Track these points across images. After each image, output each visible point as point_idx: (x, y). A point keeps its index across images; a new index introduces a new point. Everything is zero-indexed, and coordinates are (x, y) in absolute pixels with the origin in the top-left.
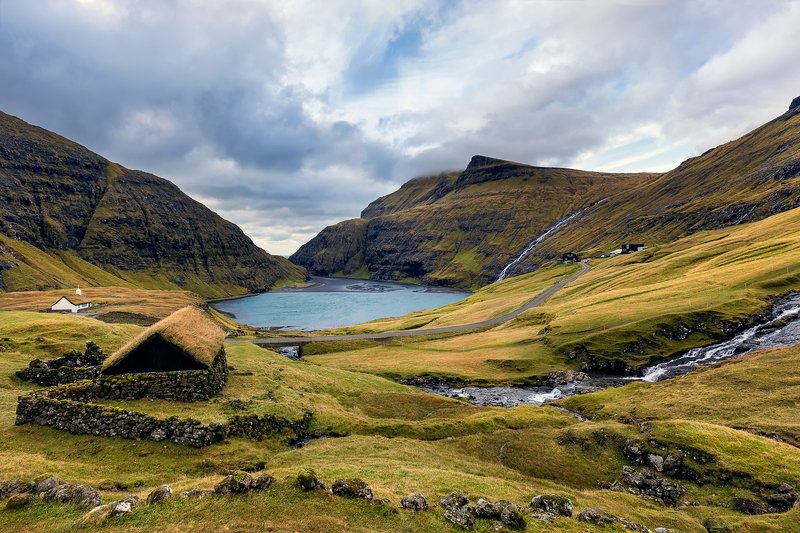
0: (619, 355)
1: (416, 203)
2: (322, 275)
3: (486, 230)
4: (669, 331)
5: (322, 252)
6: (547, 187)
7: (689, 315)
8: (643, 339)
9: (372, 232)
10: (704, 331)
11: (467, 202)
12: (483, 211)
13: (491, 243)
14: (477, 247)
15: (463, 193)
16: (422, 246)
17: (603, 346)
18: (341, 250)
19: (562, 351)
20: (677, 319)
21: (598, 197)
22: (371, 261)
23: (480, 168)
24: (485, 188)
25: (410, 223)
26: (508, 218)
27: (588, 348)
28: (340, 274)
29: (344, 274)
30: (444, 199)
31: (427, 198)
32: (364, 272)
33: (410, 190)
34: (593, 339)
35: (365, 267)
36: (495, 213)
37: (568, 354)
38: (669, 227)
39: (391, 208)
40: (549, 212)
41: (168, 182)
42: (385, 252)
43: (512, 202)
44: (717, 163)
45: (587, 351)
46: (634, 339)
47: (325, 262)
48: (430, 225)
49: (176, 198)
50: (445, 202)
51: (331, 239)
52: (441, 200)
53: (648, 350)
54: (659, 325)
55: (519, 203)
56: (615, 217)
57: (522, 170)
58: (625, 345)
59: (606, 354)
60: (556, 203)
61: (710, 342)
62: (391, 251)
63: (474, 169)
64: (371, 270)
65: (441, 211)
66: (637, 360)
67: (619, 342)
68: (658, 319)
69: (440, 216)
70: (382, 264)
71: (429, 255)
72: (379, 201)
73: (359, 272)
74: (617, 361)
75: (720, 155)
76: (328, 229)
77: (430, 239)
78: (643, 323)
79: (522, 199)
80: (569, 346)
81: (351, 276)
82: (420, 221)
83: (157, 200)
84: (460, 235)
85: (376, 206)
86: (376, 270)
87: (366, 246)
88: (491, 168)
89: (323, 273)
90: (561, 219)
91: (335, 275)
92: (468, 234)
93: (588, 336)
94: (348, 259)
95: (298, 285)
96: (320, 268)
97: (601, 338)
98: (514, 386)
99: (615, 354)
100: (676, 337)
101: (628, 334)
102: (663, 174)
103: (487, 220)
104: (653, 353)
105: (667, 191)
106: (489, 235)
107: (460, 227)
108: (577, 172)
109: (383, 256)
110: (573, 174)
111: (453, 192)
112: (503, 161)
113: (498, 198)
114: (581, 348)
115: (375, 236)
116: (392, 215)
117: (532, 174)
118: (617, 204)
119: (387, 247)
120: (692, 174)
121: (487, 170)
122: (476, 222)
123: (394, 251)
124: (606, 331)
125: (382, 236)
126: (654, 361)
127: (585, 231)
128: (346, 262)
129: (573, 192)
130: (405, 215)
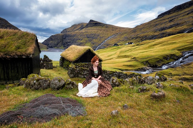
0: (156, 63)
1: (75, 30)
2: (51, 48)
3: (93, 38)
4: (165, 58)
5: (51, 42)
6: (107, 29)
7: (169, 55)
8: (160, 60)
9: (64, 37)
10: (172, 58)
11: (89, 31)
12: (93, 33)
13: (94, 41)
14: (91, 42)
15: (87, 29)
16: (77, 41)
17: (152, 61)
18: (56, 41)
19: (142, 62)
20: (167, 55)
21: (118, 32)
22: (64, 44)
23: (92, 23)
24: (93, 28)
25: (74, 35)
26: (98, 35)
27: (149, 62)
28: (56, 48)
29: (57, 47)
30: (83, 30)
31: (78, 29)
32: (62, 47)
33: (74, 27)
34: (149, 60)
35: (63, 46)
36: (95, 34)
37: (144, 63)
38: (137, 39)
39: (69, 31)
40: (108, 35)
41: (4, 19)
42: (68, 42)
43: (99, 32)
44: (144, 27)
45: (148, 62)
46: (159, 60)
47: (52, 44)
48: (79, 36)
49: (8, 24)
50: (83, 31)
51: (53, 38)
52: (82, 30)
53: (162, 62)
54: (163, 57)
55: (101, 32)
56: (122, 37)
57: (102, 24)
58: (157, 61)
59: (153, 63)
60: (109, 33)
61: (174, 61)
62: (69, 42)
63: (90, 23)
64: (64, 47)
65: (82, 33)
66: (160, 64)
67: (155, 60)
68: (163, 55)
69: (82, 34)
70: (67, 45)
71: (79, 43)
72: (66, 29)
73: (61, 47)
74: (155, 65)
75: (144, 25)
76: (52, 36)
77: (79, 39)
78: (160, 56)
79: (102, 31)
80: (144, 61)
81: (59, 48)
82: (77, 35)
83: (1, 24)
84: (87, 39)
85: (65, 31)
86: (65, 47)
87: (63, 41)
88: (95, 23)
89: (51, 47)
90: (110, 36)
91: (55, 48)
92: (89, 39)
93: (148, 59)
94: (58, 44)
95: (45, 50)
96: (50, 46)
97: (151, 59)
98: (135, 70)
99: (155, 63)
100: (167, 60)
101: (157, 59)
102: (132, 28)
103: (93, 36)
104: (163, 63)
105: (133, 32)
106: (94, 39)
107: (87, 37)
108: (114, 26)
109: (67, 43)
110: (113, 26)
111: (85, 28)
112: (97, 22)
113: (96, 31)
114: (147, 62)
115: (65, 38)
116: (69, 33)
117: (104, 25)
118: (123, 34)
119: (69, 41)
120: (138, 29)
121: (94, 24)
122: (91, 36)
123: (70, 42)
124: (152, 58)
125: (67, 38)
126: (163, 64)
127: (116, 39)
128: (58, 45)
129: (113, 30)
130: (73, 33)
